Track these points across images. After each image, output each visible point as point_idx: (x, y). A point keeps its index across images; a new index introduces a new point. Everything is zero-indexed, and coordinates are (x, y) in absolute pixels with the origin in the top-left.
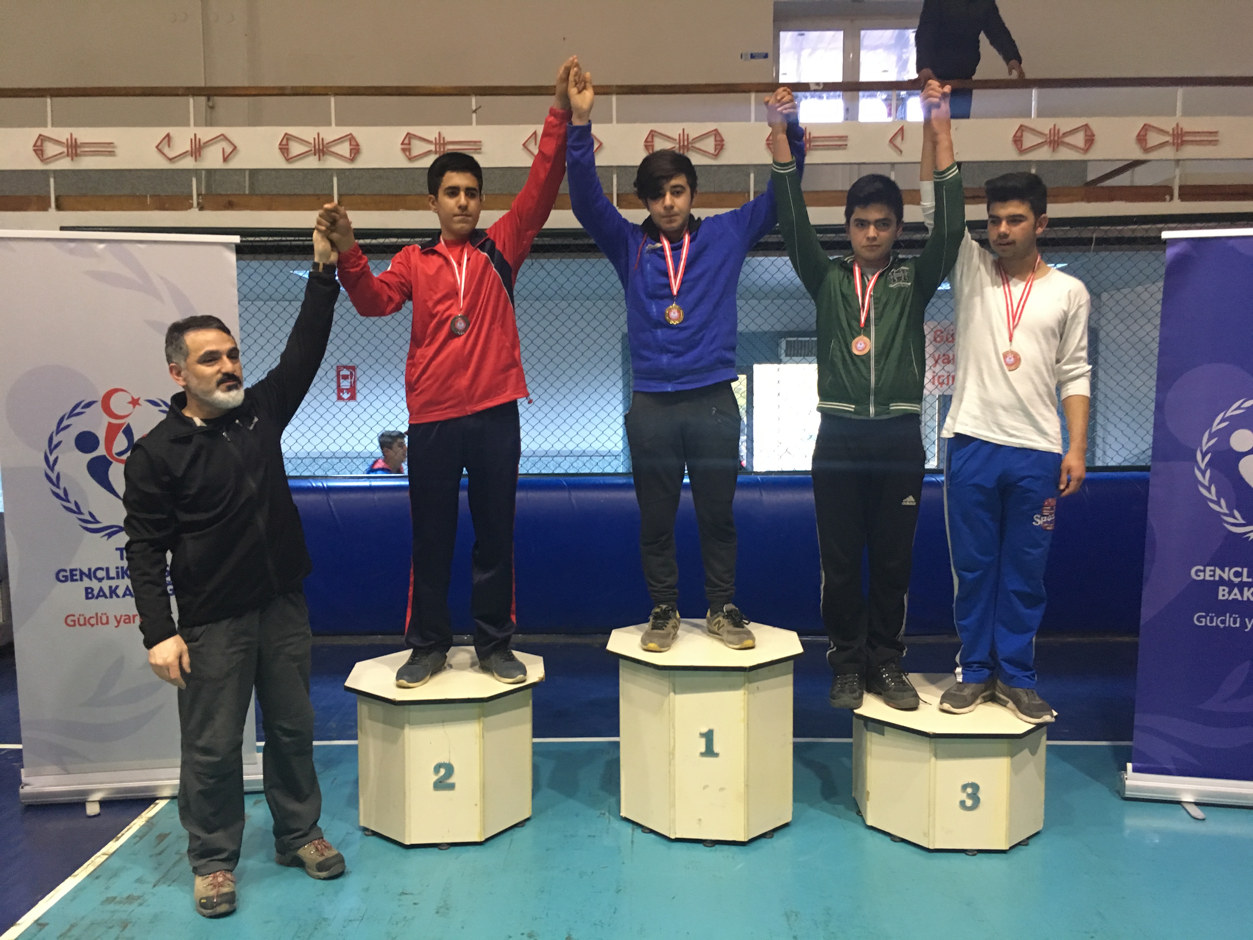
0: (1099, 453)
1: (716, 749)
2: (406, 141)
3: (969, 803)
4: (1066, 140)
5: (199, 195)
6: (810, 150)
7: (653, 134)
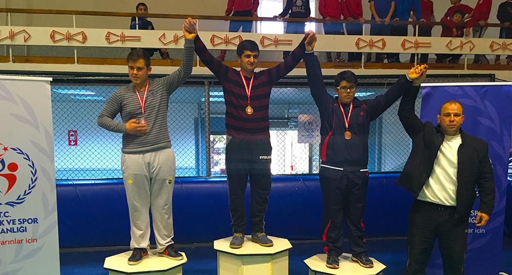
0: (383, 166)
2: (108, 35)
4: (375, 44)
5: (12, 56)
6: (278, 45)
7: (214, 36)
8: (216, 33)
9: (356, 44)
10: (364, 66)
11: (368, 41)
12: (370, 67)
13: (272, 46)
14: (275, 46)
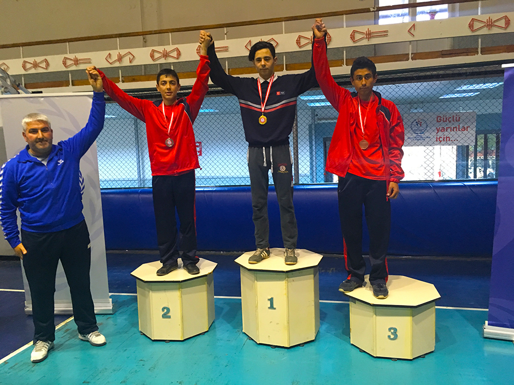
1: (274, 307)
3: (392, 337)
4: (496, 24)
5: (122, 77)
6: (370, 38)
7: (300, 37)
8: (302, 34)
9: (470, 27)
10: (481, 52)
11: (486, 21)
12: (489, 52)
13: (364, 40)
14: (367, 40)
